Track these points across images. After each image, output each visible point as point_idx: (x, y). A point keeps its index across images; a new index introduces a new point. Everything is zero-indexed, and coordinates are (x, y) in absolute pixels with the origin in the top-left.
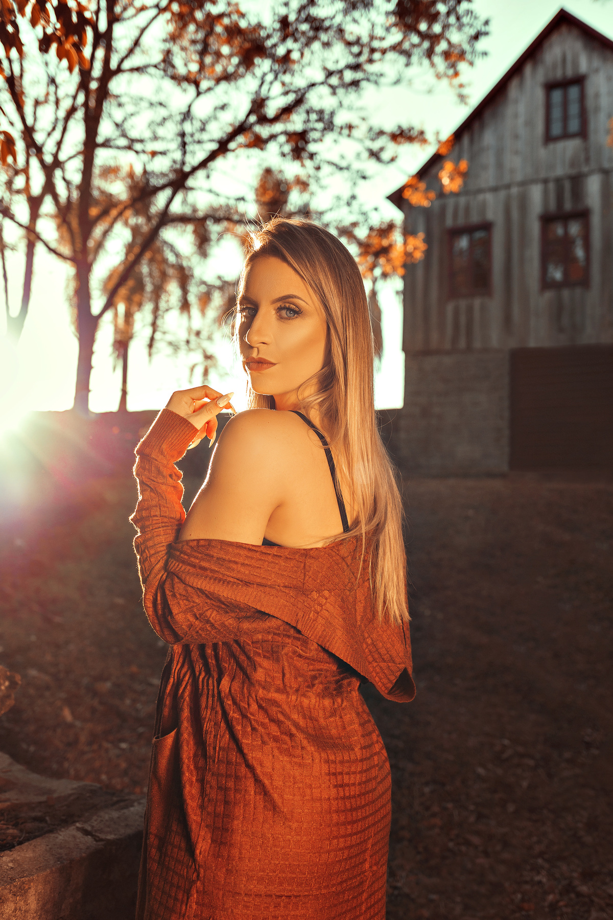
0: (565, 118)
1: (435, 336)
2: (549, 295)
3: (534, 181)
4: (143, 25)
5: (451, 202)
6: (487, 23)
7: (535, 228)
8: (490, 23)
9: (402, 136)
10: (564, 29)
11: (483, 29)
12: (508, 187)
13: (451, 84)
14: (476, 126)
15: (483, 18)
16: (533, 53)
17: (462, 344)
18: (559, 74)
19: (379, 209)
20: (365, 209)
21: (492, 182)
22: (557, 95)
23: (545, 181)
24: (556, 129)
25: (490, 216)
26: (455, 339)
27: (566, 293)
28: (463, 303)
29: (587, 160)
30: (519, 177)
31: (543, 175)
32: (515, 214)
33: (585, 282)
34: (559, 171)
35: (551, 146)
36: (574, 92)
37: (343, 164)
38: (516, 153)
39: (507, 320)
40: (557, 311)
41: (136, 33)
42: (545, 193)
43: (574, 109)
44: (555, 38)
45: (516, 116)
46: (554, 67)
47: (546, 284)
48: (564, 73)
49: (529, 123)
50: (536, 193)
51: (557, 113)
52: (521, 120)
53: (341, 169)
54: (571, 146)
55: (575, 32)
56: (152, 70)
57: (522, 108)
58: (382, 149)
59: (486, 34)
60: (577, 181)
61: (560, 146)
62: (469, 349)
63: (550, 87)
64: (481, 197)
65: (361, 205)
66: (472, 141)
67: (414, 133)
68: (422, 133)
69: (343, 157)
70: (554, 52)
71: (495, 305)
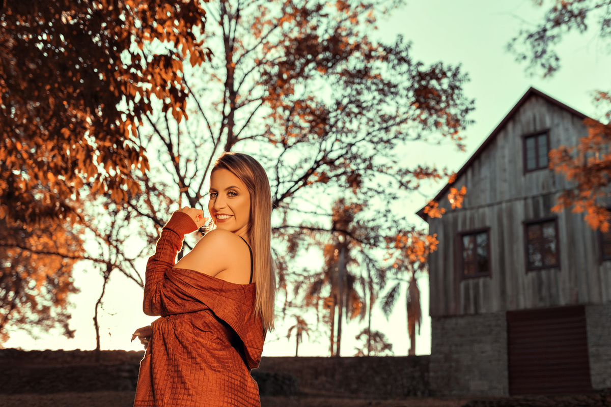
0: (537, 157)
1: (452, 305)
2: (532, 275)
3: (517, 199)
4: (253, 110)
5: (460, 215)
6: (473, 102)
7: (520, 230)
8: (475, 102)
9: (422, 173)
10: (533, 100)
11: (470, 106)
12: (500, 203)
13: (452, 138)
14: (476, 164)
15: (470, 99)
16: (512, 116)
17: (472, 310)
18: (532, 129)
19: (406, 218)
20: (396, 219)
21: (488, 202)
22: (531, 142)
23: (525, 199)
24: (531, 164)
25: (488, 223)
26: (466, 307)
27: (544, 273)
28: (471, 282)
29: (554, 183)
30: (507, 197)
31: (524, 195)
32: (505, 221)
33: (557, 266)
34: (535, 192)
35: (528, 175)
36: (542, 140)
37: (380, 190)
38: (505, 181)
39: (503, 292)
40: (539, 285)
41: (249, 116)
42: (526, 206)
43: (543, 150)
44: (527, 105)
45: (503, 157)
46: (528, 124)
47: (530, 267)
48: (535, 128)
49: (512, 161)
50: (519, 207)
51: (531, 154)
52: (507, 160)
53: (379, 193)
54: (542, 175)
55: (541, 101)
56: (260, 138)
57: (507, 152)
58: (409, 182)
59: (473, 109)
60: (547, 198)
61: (534, 174)
62: (477, 313)
63: (526, 137)
64: (481, 210)
65: (394, 216)
66: (473, 175)
67: (430, 171)
68: (435, 170)
69: (380, 186)
70: (527, 114)
71: (494, 283)
